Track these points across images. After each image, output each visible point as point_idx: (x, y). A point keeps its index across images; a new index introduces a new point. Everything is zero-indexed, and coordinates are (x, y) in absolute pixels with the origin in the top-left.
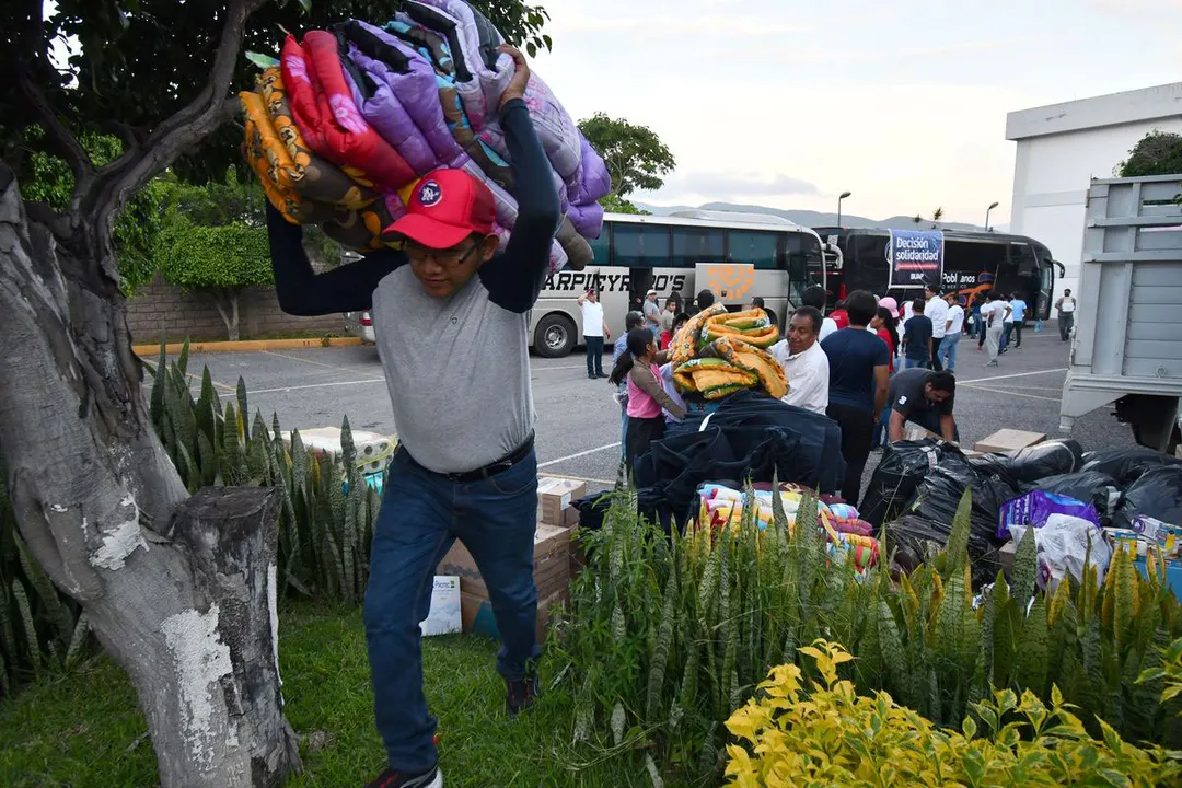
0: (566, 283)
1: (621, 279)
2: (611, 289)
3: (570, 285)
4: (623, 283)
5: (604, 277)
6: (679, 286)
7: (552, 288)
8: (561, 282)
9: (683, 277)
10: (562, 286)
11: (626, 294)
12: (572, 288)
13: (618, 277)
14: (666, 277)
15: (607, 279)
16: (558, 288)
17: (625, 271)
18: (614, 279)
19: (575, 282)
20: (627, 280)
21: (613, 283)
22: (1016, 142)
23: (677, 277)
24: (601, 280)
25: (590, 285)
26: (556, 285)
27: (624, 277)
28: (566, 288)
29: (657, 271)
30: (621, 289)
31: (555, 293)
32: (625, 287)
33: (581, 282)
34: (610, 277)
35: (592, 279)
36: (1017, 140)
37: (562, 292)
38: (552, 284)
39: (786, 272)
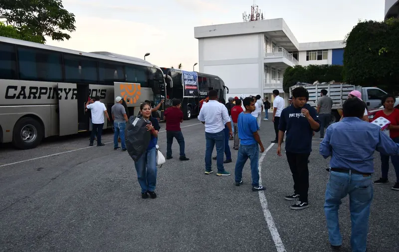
0: (35, 94)
1: (71, 92)
2: (66, 98)
3: (37, 95)
4: (73, 94)
5: (61, 90)
6: (103, 96)
7: (25, 97)
8: (31, 93)
9: (105, 90)
10: (32, 96)
11: (75, 101)
12: (39, 97)
13: (70, 90)
14: (96, 90)
15: (63, 91)
16: (29, 97)
17: (74, 86)
18: (67, 91)
19: (41, 93)
20: (76, 92)
21: (67, 94)
22: (198, 40)
23: (102, 90)
24: (59, 92)
25: (51, 95)
26: (27, 95)
27: (74, 90)
28: (35, 97)
29: (91, 87)
30: (72, 98)
31: (27, 101)
32: (75, 96)
33: (45, 93)
34: (65, 90)
35: (52, 91)
36: (199, 38)
37: (32, 100)
38: (24, 94)
39: (151, 88)
